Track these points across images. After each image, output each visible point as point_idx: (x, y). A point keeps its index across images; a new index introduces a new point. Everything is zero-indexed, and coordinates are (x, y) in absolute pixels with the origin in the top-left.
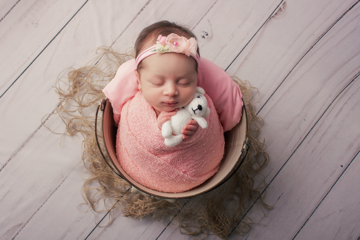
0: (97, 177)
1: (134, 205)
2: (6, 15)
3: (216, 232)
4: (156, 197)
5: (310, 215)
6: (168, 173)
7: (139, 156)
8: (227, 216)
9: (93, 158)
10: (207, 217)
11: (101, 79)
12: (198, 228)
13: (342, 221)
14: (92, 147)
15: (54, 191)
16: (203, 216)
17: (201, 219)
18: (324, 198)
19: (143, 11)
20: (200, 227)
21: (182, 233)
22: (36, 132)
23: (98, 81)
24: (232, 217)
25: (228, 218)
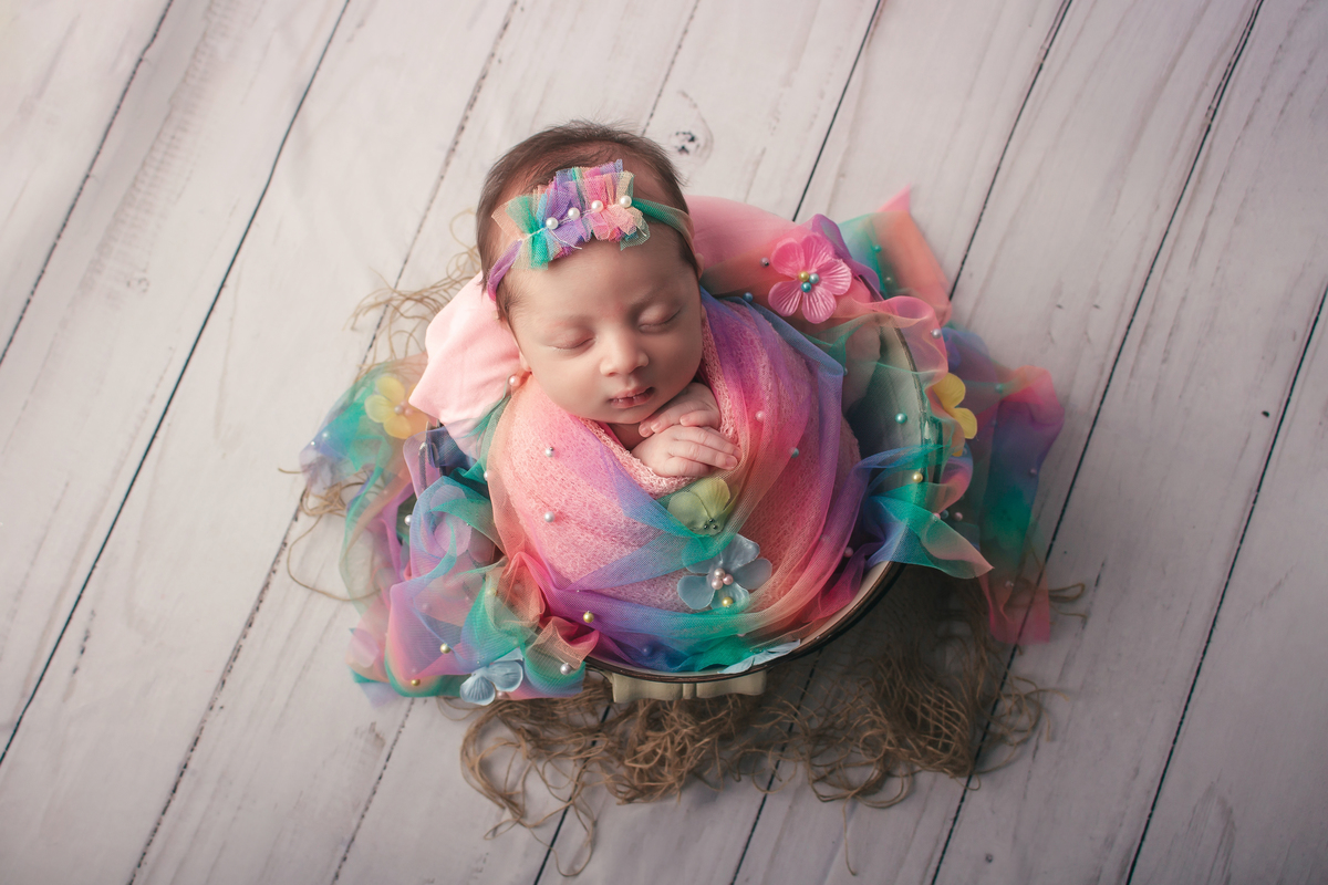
1: (641, 759)
2: (36, 285)
3: (932, 762)
5: (1217, 605)
8: (949, 697)
10: (886, 722)
12: (872, 765)
15: (370, 801)
16: (873, 724)
17: (872, 736)
18: (1243, 536)
19: (466, 132)
20: (875, 761)
21: (823, 799)
22: (250, 625)
24: (966, 696)
25: (955, 703)
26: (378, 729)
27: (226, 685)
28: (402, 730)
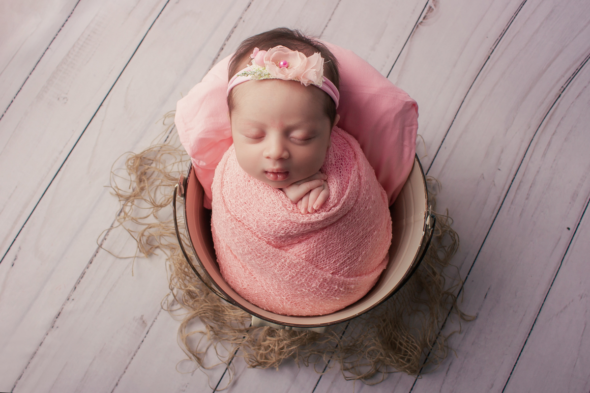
0: (197, 313)
1: (263, 348)
2: (17, 95)
3: (400, 366)
4: (293, 328)
5: (538, 313)
6: (306, 280)
7: (253, 253)
8: (413, 338)
9: (186, 282)
10: (381, 345)
11: (178, 160)
12: (371, 365)
13: (586, 311)
14: (181, 266)
15: (136, 352)
16: (374, 344)
17: (373, 350)
18: (553, 283)
19: (224, 50)
20: (373, 363)
21: (347, 379)
22: (91, 263)
23: (174, 164)
24: (421, 339)
25: (416, 341)
26: (144, 319)
27: (76, 289)
28: (156, 320)
